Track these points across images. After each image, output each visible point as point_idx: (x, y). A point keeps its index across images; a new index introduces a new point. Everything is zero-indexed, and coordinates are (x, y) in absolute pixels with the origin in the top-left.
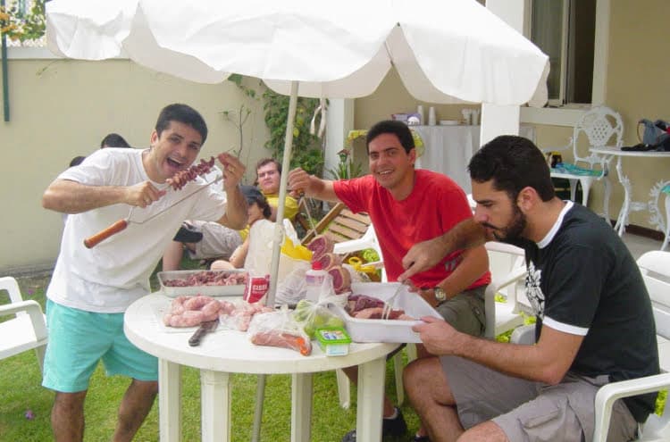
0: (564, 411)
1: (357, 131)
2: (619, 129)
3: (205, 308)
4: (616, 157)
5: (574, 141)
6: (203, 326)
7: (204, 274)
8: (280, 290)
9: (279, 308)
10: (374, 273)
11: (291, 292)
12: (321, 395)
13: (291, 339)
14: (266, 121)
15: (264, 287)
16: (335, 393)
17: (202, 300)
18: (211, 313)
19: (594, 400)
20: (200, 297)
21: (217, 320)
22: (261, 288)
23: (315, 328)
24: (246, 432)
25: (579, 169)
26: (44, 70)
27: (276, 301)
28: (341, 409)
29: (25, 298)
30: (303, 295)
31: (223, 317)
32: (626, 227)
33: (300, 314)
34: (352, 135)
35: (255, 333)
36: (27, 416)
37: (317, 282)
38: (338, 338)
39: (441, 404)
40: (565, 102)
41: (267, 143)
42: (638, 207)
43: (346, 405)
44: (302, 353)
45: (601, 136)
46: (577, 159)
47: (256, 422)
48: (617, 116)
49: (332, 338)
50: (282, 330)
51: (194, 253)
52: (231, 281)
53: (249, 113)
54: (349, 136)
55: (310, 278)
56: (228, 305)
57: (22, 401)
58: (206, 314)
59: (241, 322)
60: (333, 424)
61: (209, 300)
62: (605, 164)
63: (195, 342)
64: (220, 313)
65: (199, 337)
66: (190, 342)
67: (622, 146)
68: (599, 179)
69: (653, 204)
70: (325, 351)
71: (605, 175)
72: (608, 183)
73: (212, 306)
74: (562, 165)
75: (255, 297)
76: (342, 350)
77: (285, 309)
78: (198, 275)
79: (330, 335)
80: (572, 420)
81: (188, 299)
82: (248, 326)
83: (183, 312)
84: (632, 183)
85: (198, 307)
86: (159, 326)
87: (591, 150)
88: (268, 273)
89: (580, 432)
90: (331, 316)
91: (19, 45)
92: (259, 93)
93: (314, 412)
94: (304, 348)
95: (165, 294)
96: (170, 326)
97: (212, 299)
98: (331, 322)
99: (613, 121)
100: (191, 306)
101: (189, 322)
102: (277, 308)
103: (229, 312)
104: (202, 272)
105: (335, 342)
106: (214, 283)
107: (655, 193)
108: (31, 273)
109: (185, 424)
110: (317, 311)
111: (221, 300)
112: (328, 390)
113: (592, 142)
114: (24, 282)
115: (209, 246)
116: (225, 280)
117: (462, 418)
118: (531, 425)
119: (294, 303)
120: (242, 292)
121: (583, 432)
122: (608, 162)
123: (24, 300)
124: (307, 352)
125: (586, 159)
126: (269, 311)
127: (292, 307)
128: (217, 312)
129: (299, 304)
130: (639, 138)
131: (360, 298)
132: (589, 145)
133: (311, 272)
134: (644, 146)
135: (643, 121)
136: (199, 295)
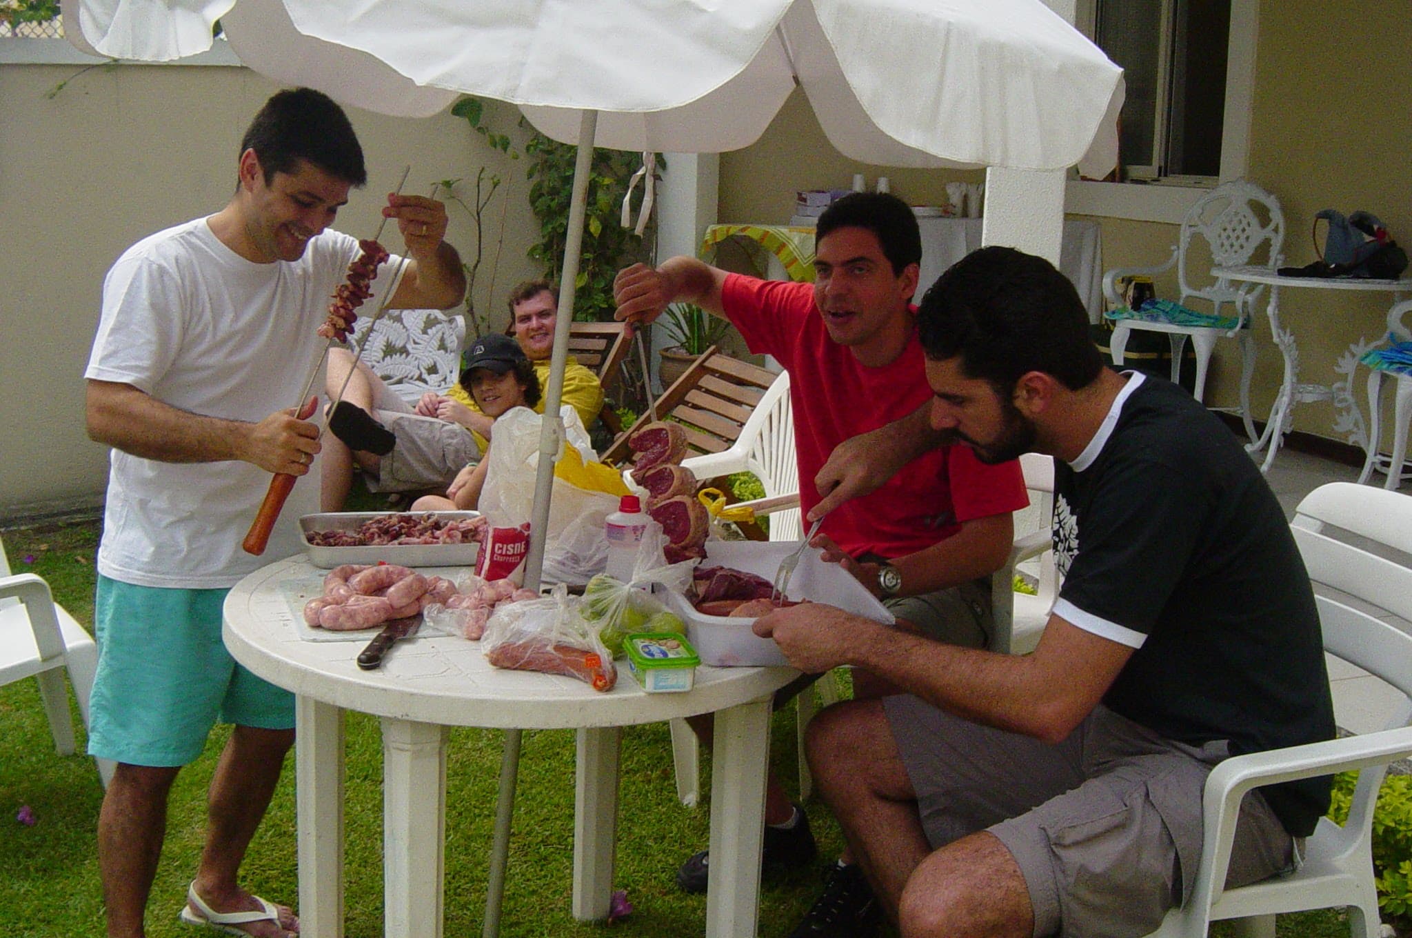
0: (1138, 811)
1: (725, 227)
2: (1276, 230)
3: (392, 589)
4: (1268, 288)
5: (1180, 255)
6: (388, 629)
7: (394, 520)
8: (552, 554)
9: (547, 592)
10: (751, 521)
11: (575, 559)
12: (639, 777)
13: (572, 657)
14: (533, 202)
15: (519, 547)
16: (667, 775)
17: (388, 574)
18: (404, 601)
19: (1202, 790)
20: (383, 568)
21: (418, 617)
22: (511, 549)
23: (623, 634)
24: (480, 854)
25: (1189, 314)
26: (60, 87)
27: (544, 578)
28: (678, 806)
29: (16, 570)
30: (600, 567)
31: (430, 610)
32: (1284, 434)
33: (593, 605)
34: (714, 232)
35: (499, 643)
36: (20, 817)
37: (630, 537)
38: (671, 656)
39: (883, 798)
40: (1164, 172)
41: (534, 249)
42: (1310, 395)
43: (691, 799)
44: (595, 685)
45: (1237, 245)
46: (1185, 291)
47: (499, 835)
48: (1271, 202)
49: (658, 656)
50: (554, 636)
51: (377, 478)
52: (449, 536)
53: (495, 185)
54: (708, 237)
55: (615, 530)
56: (443, 585)
57: (11, 785)
58: (397, 604)
59: (469, 619)
60: (664, 838)
61: (401, 575)
62: (1245, 303)
63: (372, 660)
64: (424, 602)
65: (380, 650)
66: (360, 660)
67: (1280, 265)
68: (1230, 334)
69: (1343, 389)
70: (643, 682)
71: (1244, 327)
72: (1250, 342)
73: (410, 587)
74: (1154, 303)
75: (499, 570)
76: (681, 680)
77: (559, 595)
78: (379, 521)
79: (654, 649)
80: (1155, 829)
81: (358, 572)
82: (482, 629)
83: (347, 599)
84: (1299, 344)
85: (378, 588)
86: (298, 628)
87: (1215, 273)
88: (528, 520)
89: (1172, 855)
90: (658, 611)
91: (9, 35)
92: (518, 142)
93: (622, 814)
94: (601, 676)
95: (310, 561)
96: (318, 626)
97: (408, 571)
98: (658, 623)
99: (1262, 214)
100: (364, 585)
101: (360, 619)
102: (545, 591)
103: (443, 599)
104: (390, 516)
105: (664, 663)
106: (415, 540)
107: (1347, 365)
108: (33, 519)
109: (353, 836)
110: (629, 599)
111: (428, 575)
112: (654, 767)
113: (1217, 259)
114: (16, 539)
115: (406, 464)
116: (438, 533)
117: (929, 826)
118: (1068, 841)
119: (579, 582)
120: (474, 559)
121: (1177, 854)
122: (1250, 298)
123: (14, 573)
124: (607, 683)
125: (1205, 293)
126: (528, 598)
127: (577, 591)
128: (418, 599)
129: (592, 583)
130: (1318, 251)
131: (719, 573)
132: (1211, 264)
133: (616, 517)
134: (1327, 266)
135: (1325, 215)
136: (382, 563)
